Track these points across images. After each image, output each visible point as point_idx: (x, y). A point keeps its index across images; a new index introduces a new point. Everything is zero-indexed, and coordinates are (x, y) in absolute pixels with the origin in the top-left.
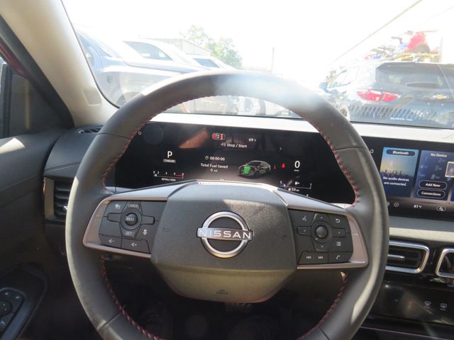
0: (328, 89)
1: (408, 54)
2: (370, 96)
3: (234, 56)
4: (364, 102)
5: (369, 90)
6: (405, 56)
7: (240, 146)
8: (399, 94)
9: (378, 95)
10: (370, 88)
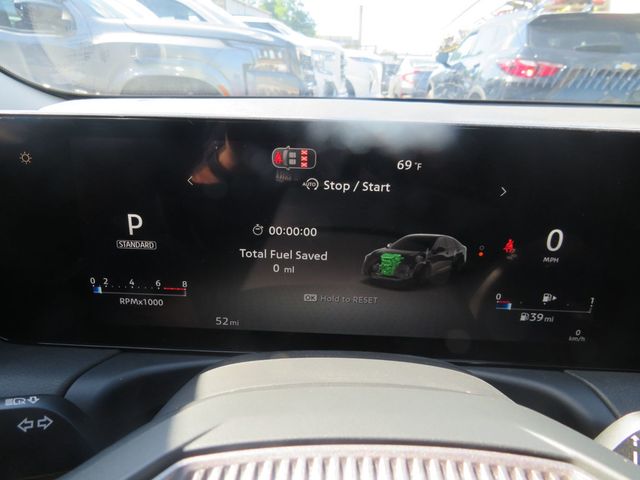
0: (449, 62)
1: (559, 6)
2: (517, 70)
3: (303, 20)
4: (509, 79)
5: (517, 60)
6: (556, 10)
7: (368, 187)
8: (565, 64)
9: (531, 68)
10: (518, 56)
